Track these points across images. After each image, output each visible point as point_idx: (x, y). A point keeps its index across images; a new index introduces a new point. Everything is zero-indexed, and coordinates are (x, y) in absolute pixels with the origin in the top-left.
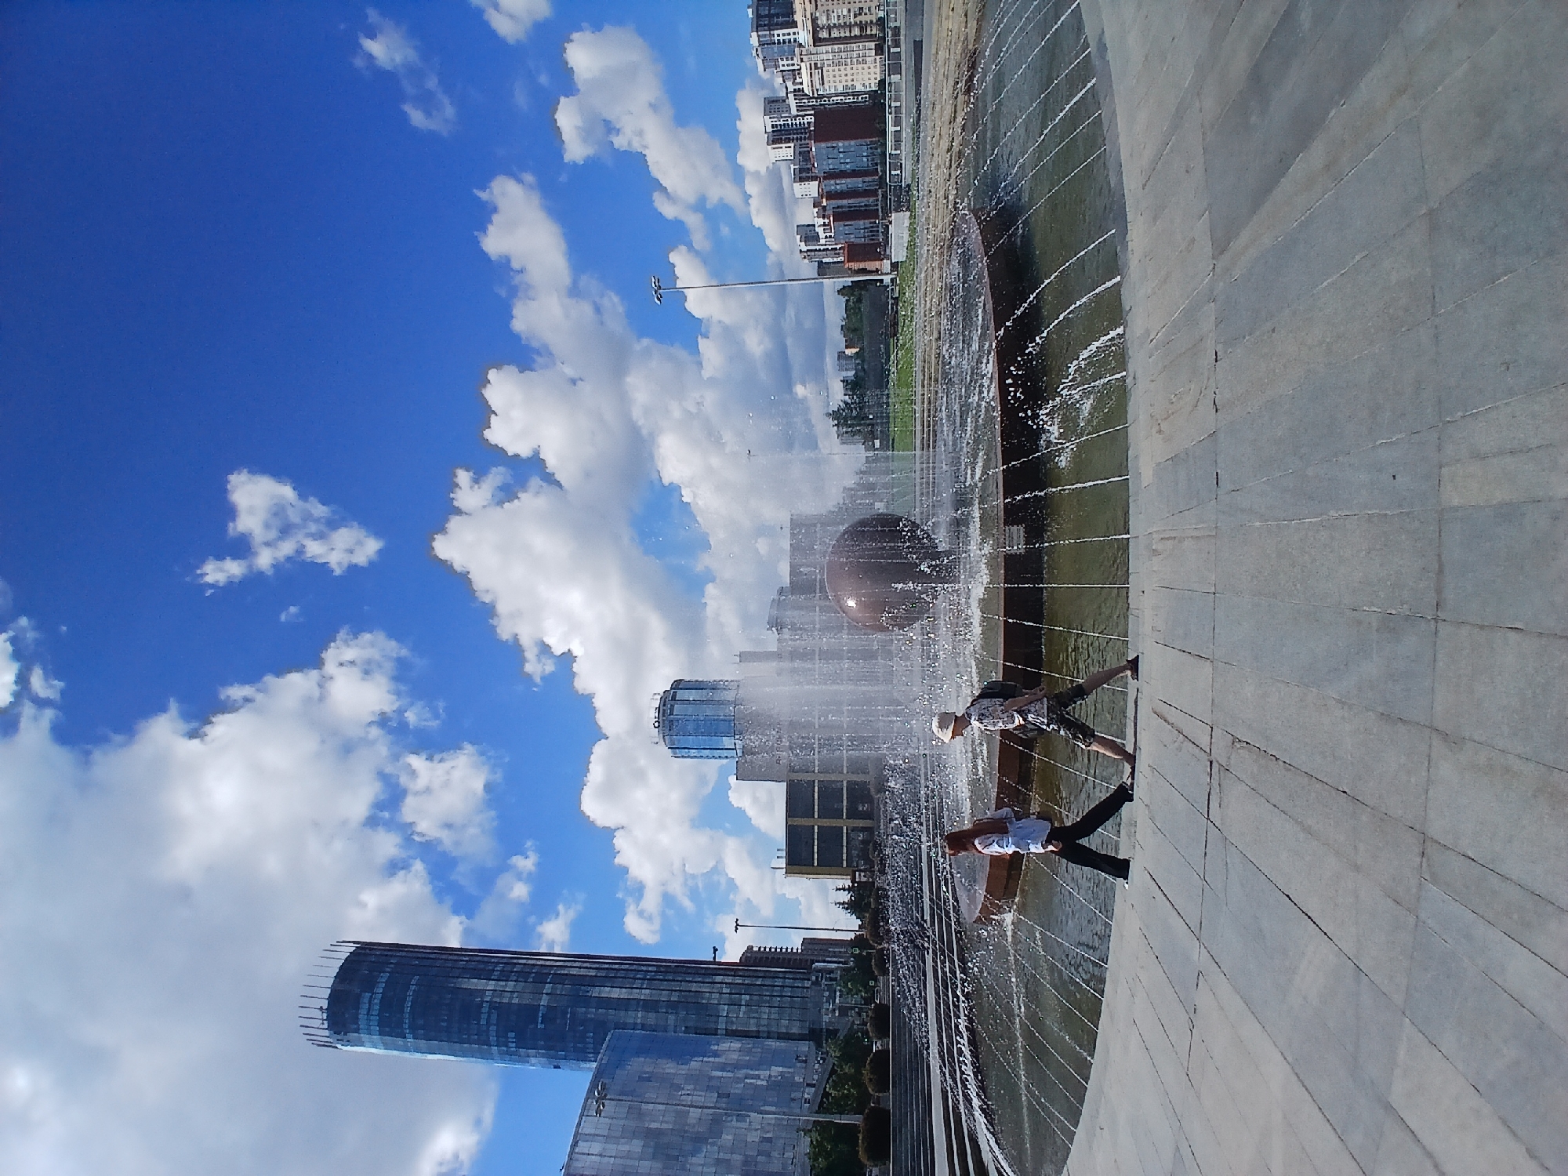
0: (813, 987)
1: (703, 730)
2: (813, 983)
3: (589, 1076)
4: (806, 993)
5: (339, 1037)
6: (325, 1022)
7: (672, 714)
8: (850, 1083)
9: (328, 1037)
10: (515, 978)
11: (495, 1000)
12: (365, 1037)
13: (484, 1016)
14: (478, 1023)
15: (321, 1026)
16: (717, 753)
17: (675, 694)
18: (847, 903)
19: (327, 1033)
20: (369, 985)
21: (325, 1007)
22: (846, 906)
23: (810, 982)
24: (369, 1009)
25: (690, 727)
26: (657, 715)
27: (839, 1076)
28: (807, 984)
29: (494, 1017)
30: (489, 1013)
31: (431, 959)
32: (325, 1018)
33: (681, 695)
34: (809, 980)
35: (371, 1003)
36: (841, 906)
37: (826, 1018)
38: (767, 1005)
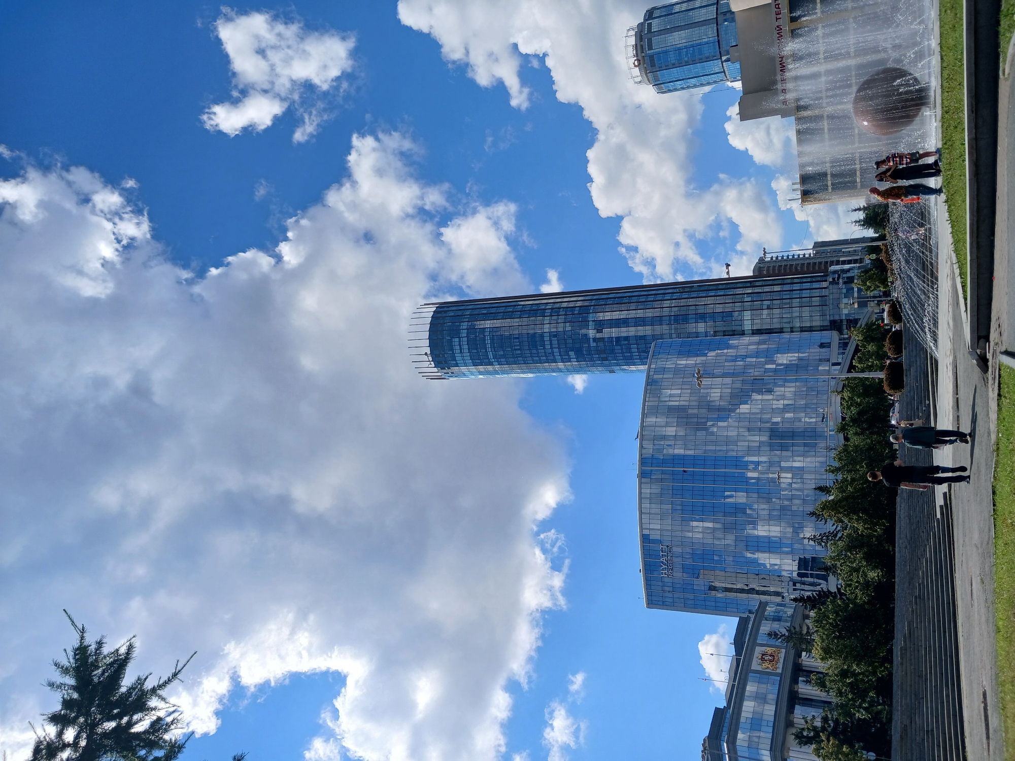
0: (831, 287)
1: (686, 59)
2: (830, 282)
3: (644, 377)
4: (824, 292)
5: (445, 371)
6: (432, 363)
7: (650, 48)
8: (874, 357)
9: (438, 372)
10: (564, 313)
11: (553, 330)
12: (464, 369)
13: (547, 343)
14: (544, 348)
15: (430, 366)
16: (704, 80)
17: (650, 25)
18: (862, 221)
19: (435, 370)
20: (455, 332)
21: (429, 352)
22: (862, 223)
23: (828, 282)
24: (461, 349)
25: (672, 58)
26: (634, 52)
27: (863, 354)
28: (825, 284)
29: (555, 342)
30: (551, 341)
31: (494, 307)
32: (431, 359)
33: (656, 25)
34: (826, 281)
35: (461, 344)
36: (857, 224)
37: (845, 311)
38: (788, 306)
